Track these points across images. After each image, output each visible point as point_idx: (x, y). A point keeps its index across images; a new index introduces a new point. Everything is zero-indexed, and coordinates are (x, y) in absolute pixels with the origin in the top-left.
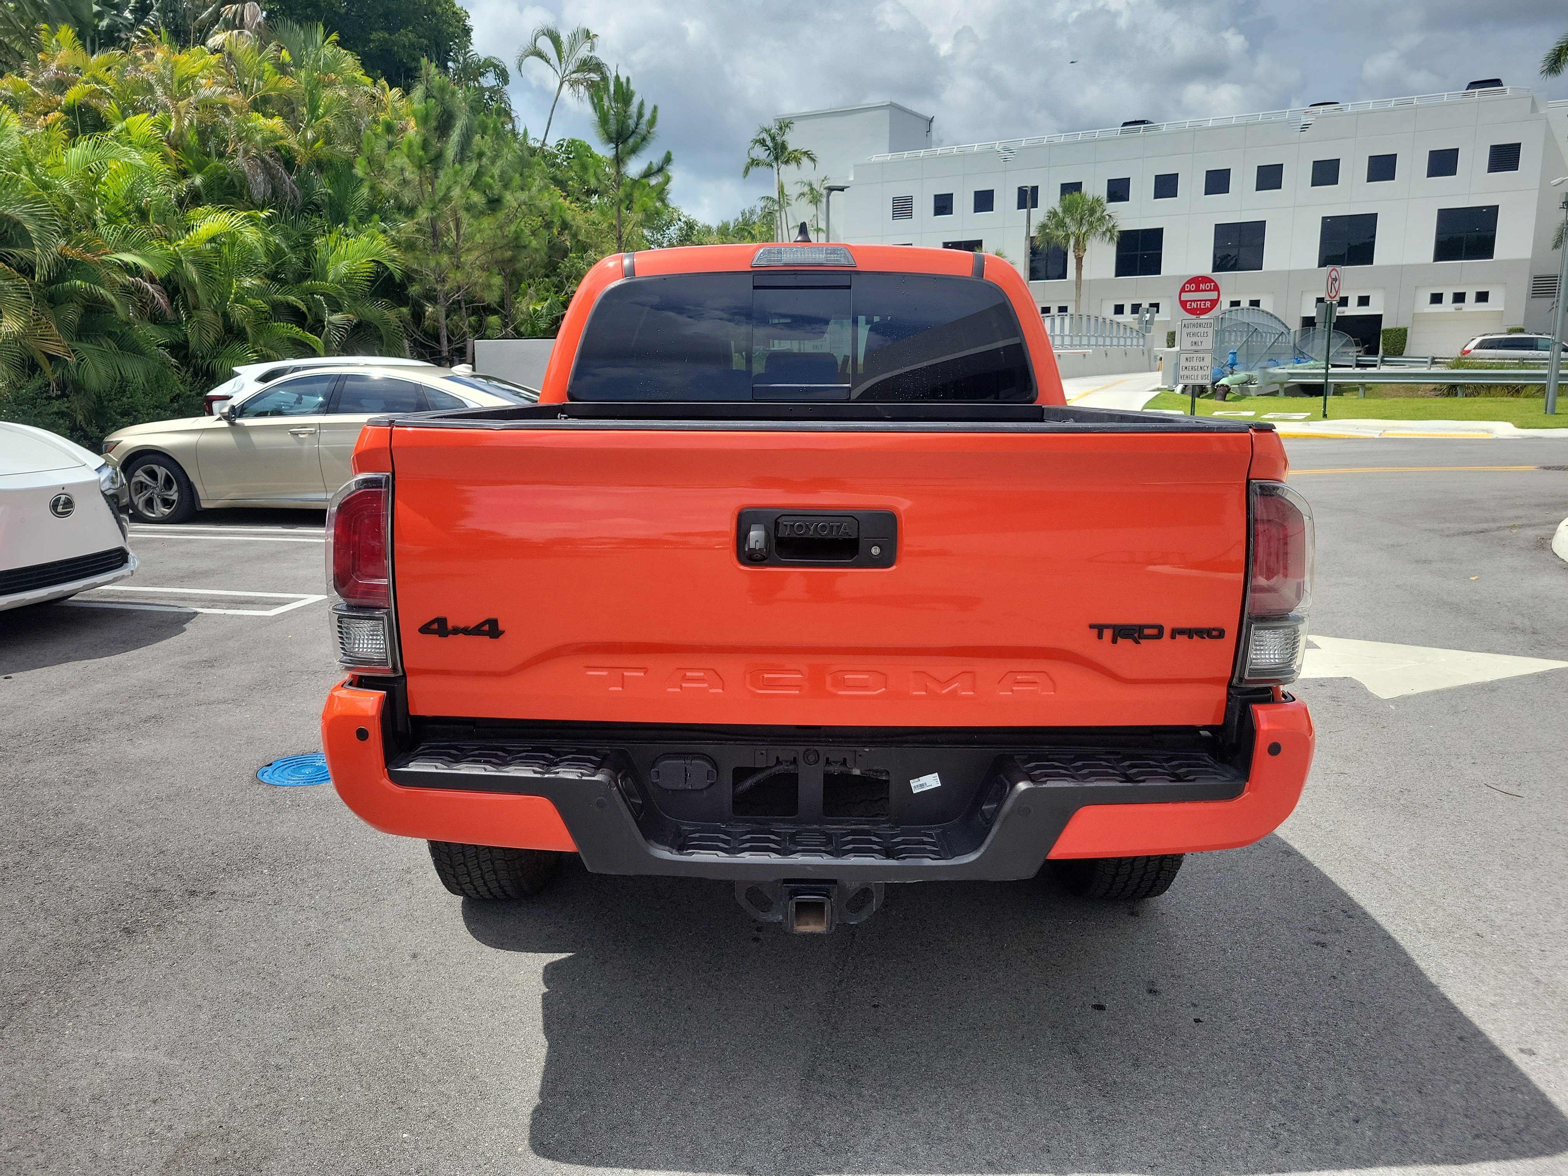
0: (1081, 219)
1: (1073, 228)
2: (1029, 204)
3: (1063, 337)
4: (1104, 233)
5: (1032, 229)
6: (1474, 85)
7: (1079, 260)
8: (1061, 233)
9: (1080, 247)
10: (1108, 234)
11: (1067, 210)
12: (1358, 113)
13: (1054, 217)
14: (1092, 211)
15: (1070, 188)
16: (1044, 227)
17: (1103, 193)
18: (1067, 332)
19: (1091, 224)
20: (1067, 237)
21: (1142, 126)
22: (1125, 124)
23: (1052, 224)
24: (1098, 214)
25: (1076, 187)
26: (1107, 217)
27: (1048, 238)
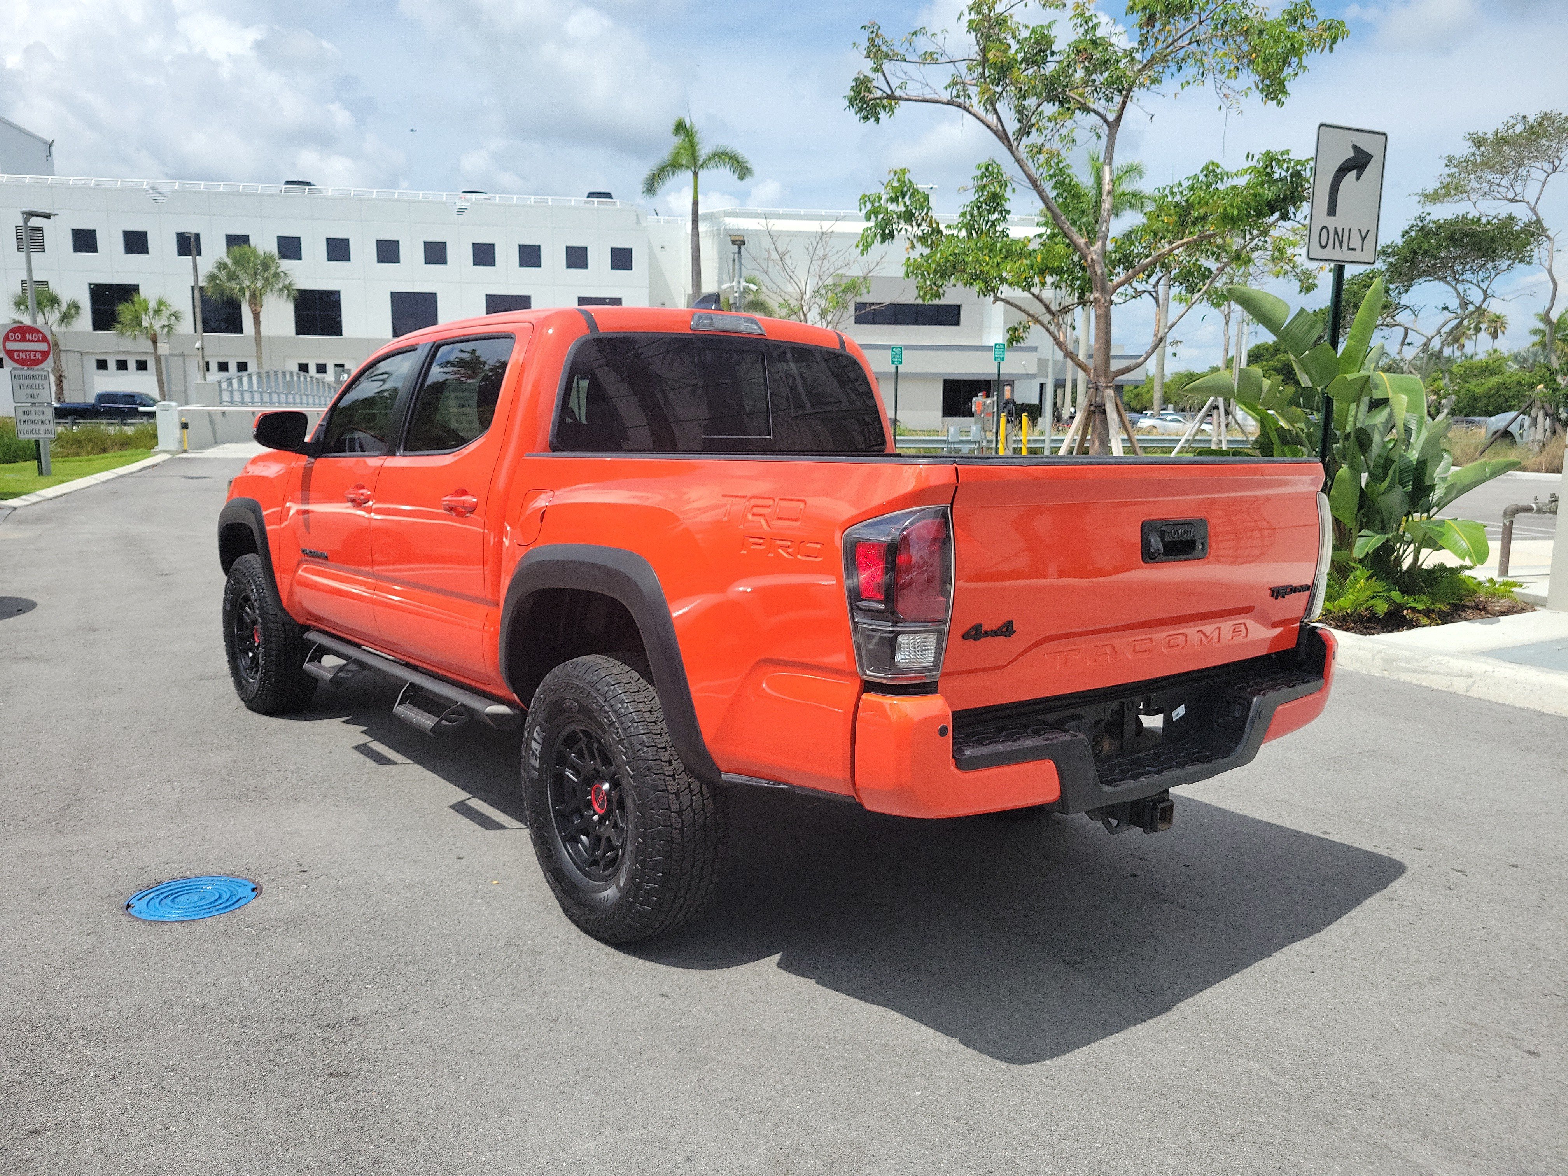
0: (256, 273)
1: (247, 283)
2: (194, 251)
3: (252, 393)
4: (281, 290)
5: (200, 279)
6: (592, 195)
7: (256, 316)
8: (234, 285)
9: (256, 300)
10: (286, 291)
11: (238, 262)
12: (505, 205)
13: (224, 268)
14: (266, 267)
15: (236, 241)
16: (212, 277)
17: (273, 248)
18: (255, 388)
19: (267, 280)
20: (242, 290)
21: (307, 187)
22: (288, 183)
23: (223, 275)
24: (272, 270)
25: (243, 240)
26: (282, 274)
27: (221, 290)
